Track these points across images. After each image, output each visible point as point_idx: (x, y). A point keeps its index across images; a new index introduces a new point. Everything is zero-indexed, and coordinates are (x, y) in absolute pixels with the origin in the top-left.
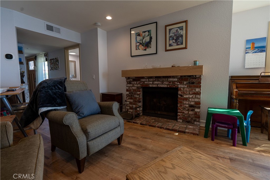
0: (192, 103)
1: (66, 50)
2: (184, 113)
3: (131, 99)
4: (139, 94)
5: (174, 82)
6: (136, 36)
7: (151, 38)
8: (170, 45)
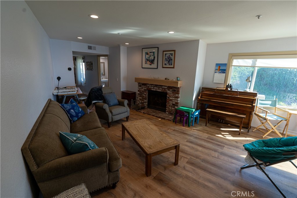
0: (174, 103)
1: (98, 57)
2: (169, 108)
3: (141, 96)
4: (146, 94)
5: (165, 89)
6: (146, 54)
7: (154, 57)
8: (165, 64)
